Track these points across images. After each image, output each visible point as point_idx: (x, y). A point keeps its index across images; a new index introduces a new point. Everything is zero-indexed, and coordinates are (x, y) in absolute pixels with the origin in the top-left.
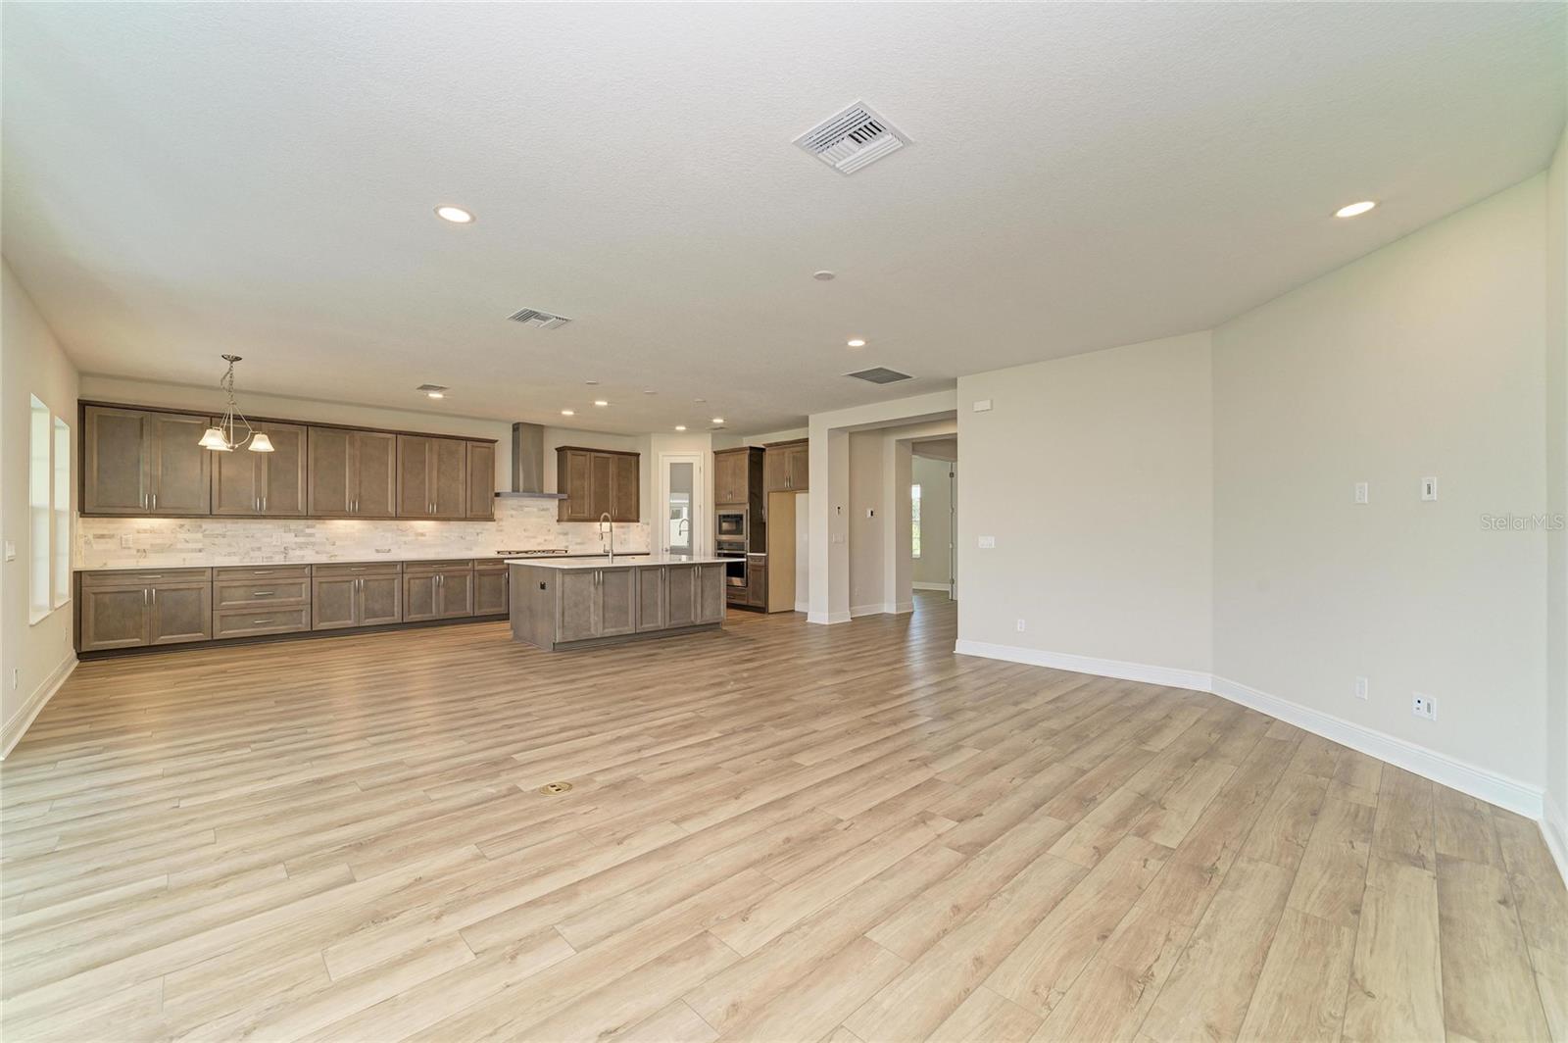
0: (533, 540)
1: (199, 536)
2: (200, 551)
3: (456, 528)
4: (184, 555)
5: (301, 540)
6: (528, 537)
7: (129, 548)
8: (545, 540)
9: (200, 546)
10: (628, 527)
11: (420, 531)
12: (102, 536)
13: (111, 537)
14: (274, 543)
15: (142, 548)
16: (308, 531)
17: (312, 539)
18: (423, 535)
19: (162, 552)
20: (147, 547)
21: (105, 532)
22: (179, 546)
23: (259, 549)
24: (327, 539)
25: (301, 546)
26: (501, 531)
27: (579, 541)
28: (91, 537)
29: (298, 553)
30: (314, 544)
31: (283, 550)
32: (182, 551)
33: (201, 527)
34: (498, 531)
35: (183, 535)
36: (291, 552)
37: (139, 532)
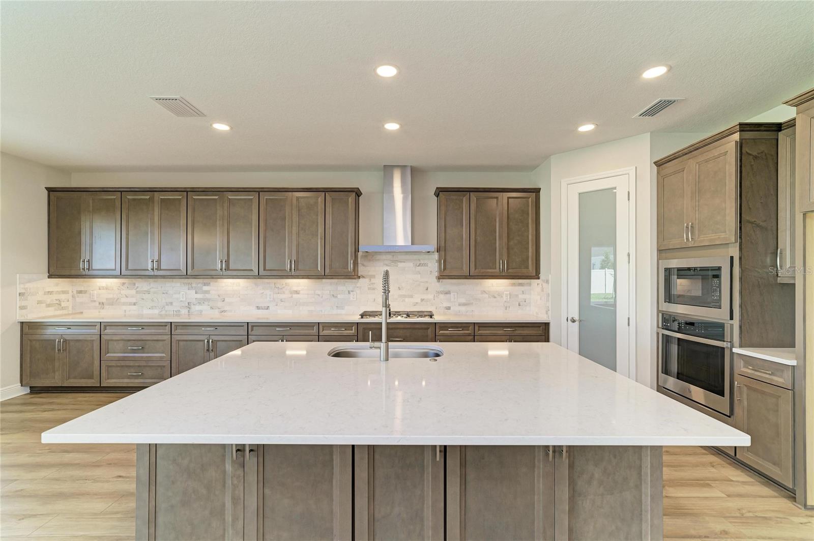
0: (407, 300)
1: (133, 292)
2: (135, 304)
3: (328, 286)
4: (124, 308)
5: (199, 296)
6: (401, 296)
7: (95, 301)
8: (422, 300)
9: (134, 300)
10: (530, 284)
11: (295, 289)
12: (80, 292)
13: (85, 292)
14: (181, 299)
15: (101, 301)
16: (205, 288)
17: (208, 296)
18: (297, 292)
19: (113, 305)
20: (104, 301)
21: (82, 289)
22: (123, 300)
23: (171, 303)
24: (219, 296)
25: (200, 302)
26: (374, 289)
27: (463, 300)
28: (75, 292)
29: (198, 308)
30: (208, 300)
31: (187, 305)
32: (124, 304)
33: (135, 284)
34: (369, 289)
35: (125, 292)
36: (192, 306)
37: (100, 289)
